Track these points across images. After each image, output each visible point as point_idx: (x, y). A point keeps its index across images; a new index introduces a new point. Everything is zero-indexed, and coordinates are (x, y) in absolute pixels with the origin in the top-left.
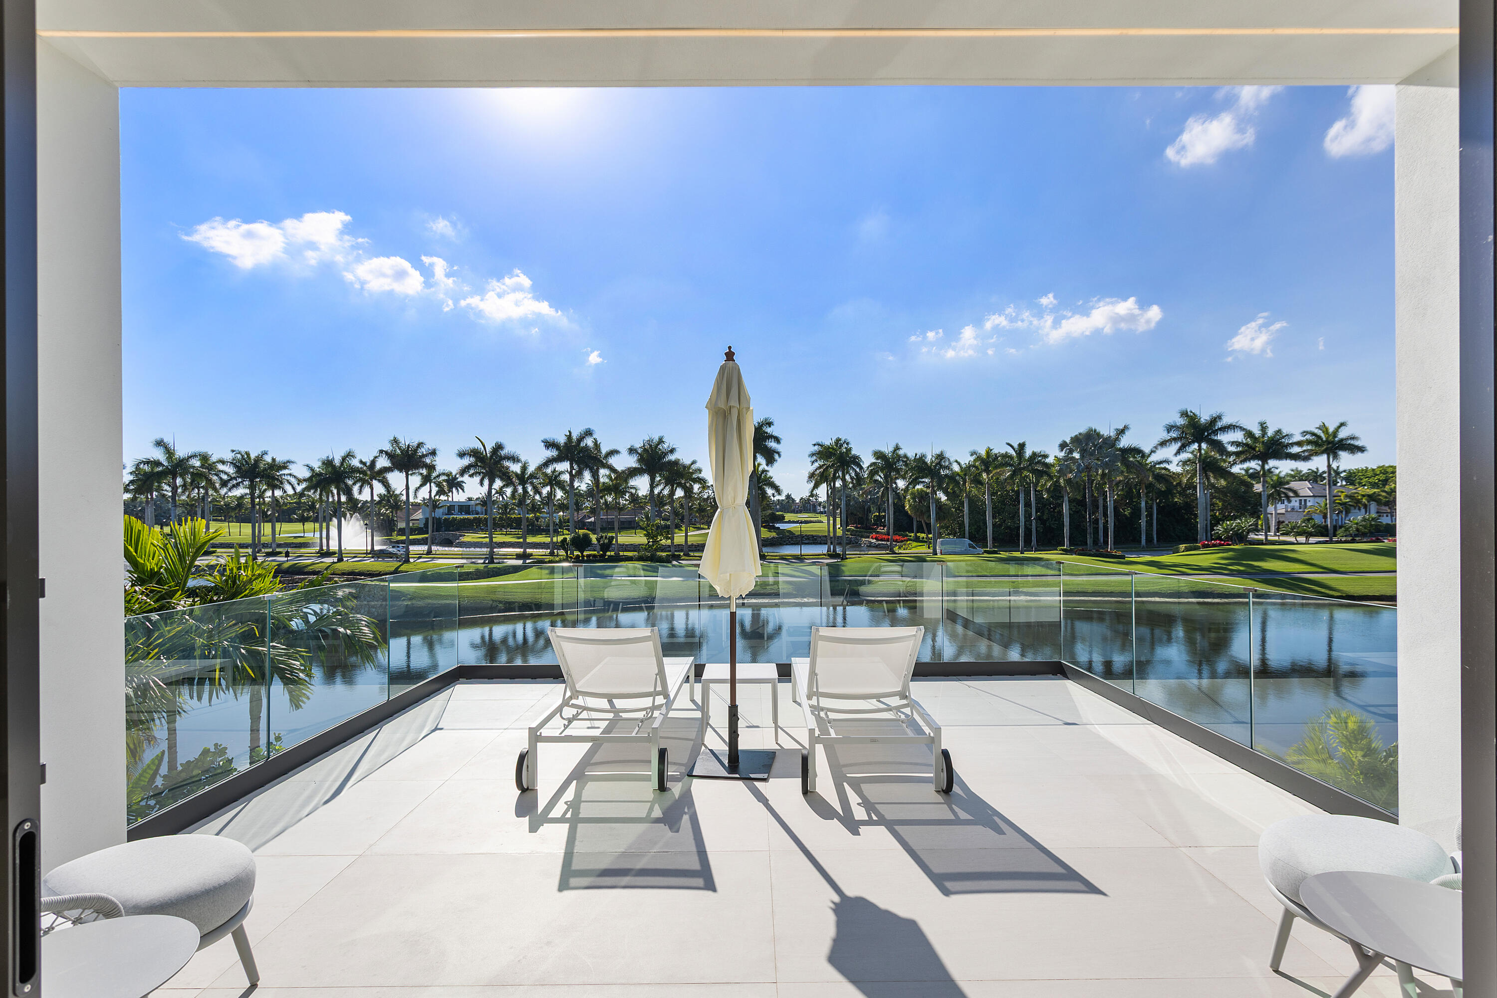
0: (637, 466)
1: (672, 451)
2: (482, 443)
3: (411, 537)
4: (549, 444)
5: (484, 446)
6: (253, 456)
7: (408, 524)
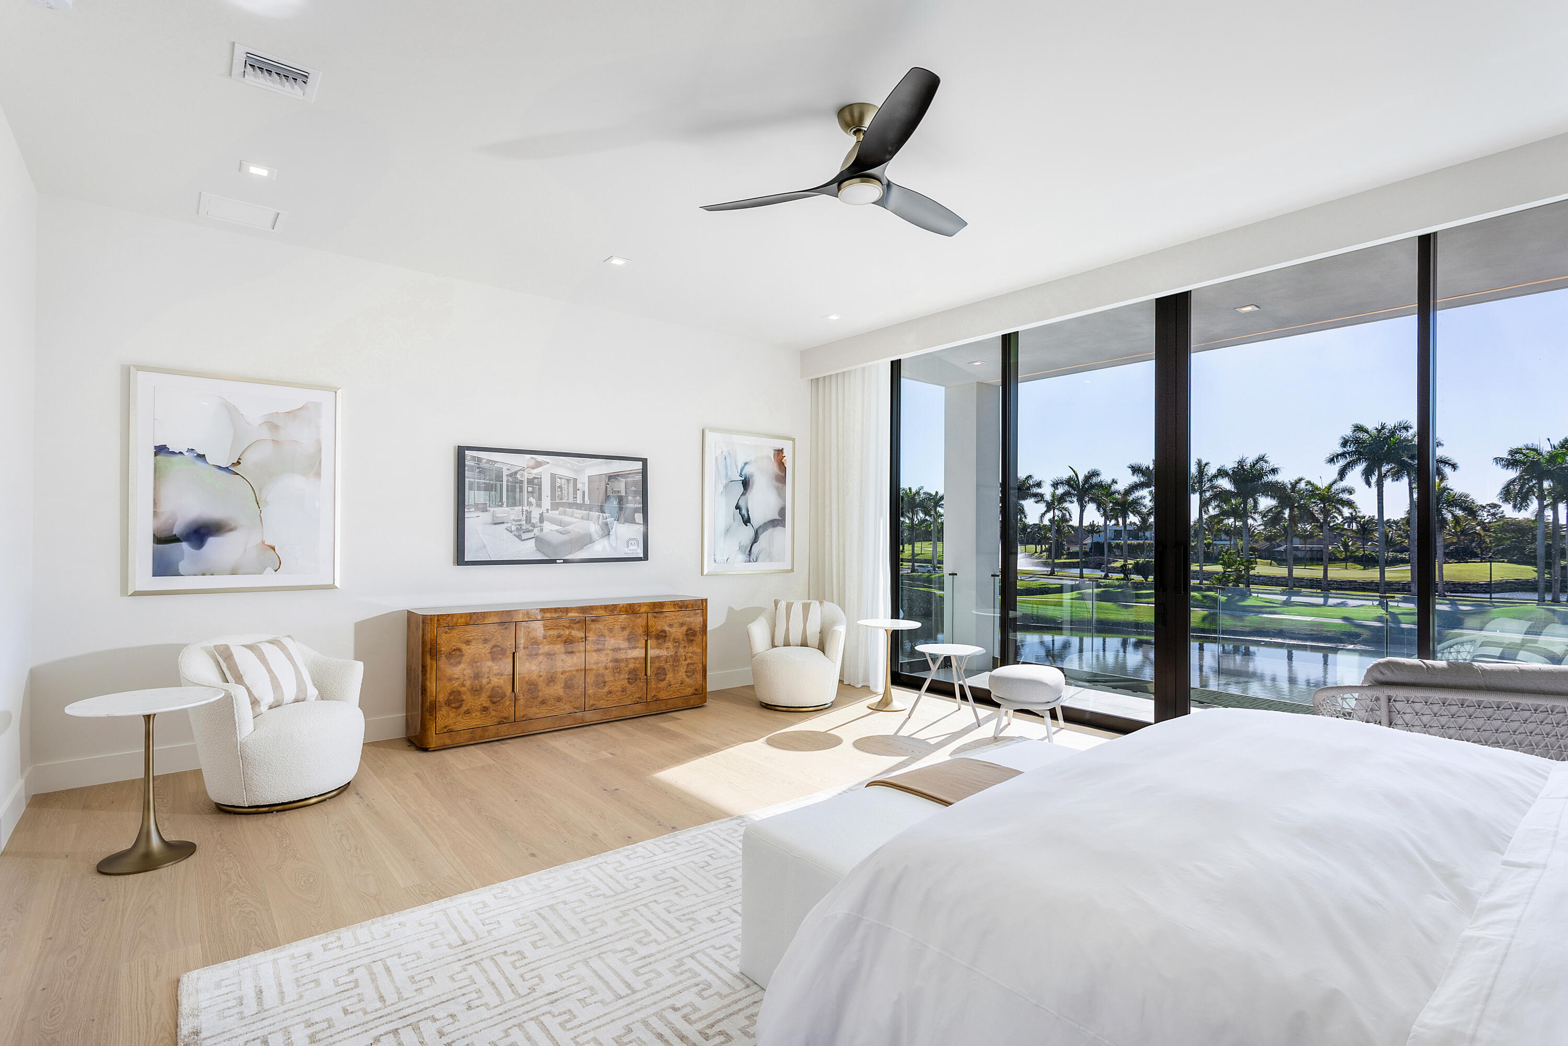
0: (1233, 490)
1: (1274, 471)
2: (1074, 472)
3: (1056, 561)
4: (1135, 470)
5: (1077, 475)
6: (914, 491)
7: (1081, 548)
